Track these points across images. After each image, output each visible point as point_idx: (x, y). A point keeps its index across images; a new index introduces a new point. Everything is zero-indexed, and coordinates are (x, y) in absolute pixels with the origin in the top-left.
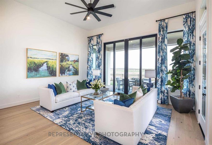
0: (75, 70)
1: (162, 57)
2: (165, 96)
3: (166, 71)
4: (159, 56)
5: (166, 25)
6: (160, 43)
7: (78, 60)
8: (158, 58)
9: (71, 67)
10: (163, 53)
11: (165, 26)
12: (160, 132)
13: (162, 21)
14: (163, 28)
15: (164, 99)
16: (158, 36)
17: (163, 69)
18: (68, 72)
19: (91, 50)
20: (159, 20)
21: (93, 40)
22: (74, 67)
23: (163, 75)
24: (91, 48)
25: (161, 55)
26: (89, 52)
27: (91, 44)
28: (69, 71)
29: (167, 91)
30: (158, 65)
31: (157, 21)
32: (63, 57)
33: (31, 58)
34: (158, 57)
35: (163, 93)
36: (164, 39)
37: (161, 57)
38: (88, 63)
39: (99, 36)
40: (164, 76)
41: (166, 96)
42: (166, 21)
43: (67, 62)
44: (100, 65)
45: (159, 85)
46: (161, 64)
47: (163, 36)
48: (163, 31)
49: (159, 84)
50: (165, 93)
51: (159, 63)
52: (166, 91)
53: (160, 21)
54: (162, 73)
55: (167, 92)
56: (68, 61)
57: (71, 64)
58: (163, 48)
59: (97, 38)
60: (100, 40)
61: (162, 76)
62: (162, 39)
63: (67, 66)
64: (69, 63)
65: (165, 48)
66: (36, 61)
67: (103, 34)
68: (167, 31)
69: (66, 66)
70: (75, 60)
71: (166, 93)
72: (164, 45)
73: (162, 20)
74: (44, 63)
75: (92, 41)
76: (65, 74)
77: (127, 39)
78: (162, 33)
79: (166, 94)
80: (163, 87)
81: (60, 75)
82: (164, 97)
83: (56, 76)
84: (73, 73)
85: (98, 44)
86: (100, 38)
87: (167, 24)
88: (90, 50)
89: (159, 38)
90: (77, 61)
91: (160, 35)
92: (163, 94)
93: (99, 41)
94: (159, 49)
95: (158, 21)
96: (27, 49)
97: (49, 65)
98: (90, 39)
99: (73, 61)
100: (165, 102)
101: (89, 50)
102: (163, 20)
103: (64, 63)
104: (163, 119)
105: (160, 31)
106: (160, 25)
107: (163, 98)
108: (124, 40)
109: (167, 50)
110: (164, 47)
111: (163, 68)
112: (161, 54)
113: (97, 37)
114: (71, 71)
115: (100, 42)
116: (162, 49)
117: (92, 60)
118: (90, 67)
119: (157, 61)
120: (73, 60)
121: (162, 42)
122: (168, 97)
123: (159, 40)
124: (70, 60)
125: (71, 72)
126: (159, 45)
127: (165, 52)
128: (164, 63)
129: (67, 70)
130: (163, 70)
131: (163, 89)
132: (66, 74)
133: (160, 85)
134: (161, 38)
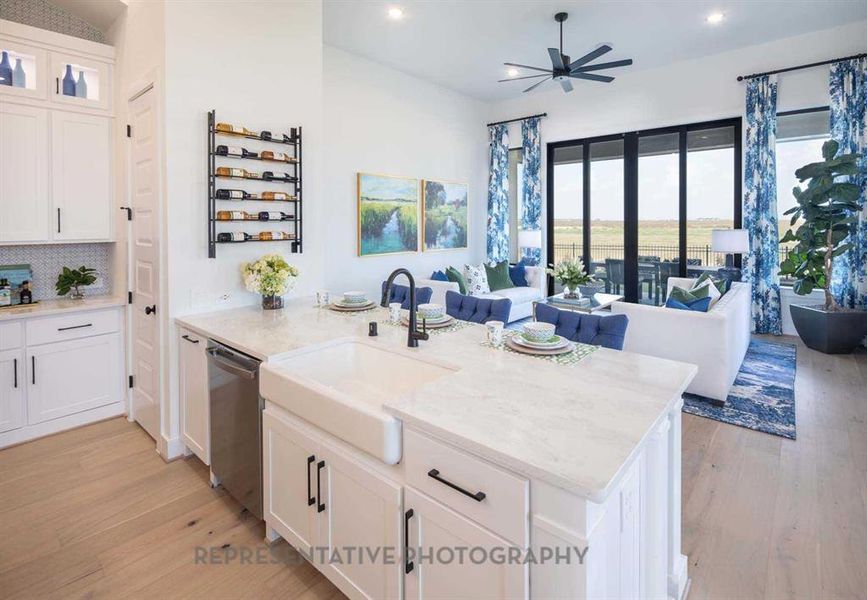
0: (459, 230)
1: (759, 189)
2: (770, 309)
3: (772, 232)
4: (749, 188)
5: (772, 91)
6: (751, 145)
7: (466, 198)
8: (744, 193)
9: (449, 223)
10: (762, 177)
11: (770, 95)
12: (772, 383)
13: (758, 80)
14: (761, 101)
15: (766, 317)
16: (745, 125)
17: (764, 225)
18: (443, 239)
19: (502, 165)
20: (749, 77)
21: (507, 132)
22: (456, 223)
23: (763, 243)
24: (504, 159)
25: (756, 184)
26: (496, 172)
27: (503, 147)
28: (445, 233)
29: (778, 293)
30: (744, 214)
31: (740, 79)
32: (431, 192)
33: (368, 199)
34: (745, 191)
35: (763, 301)
36: (767, 135)
37: (755, 191)
38: (490, 206)
39: (532, 121)
40: (766, 246)
41: (774, 309)
42: (773, 79)
43: (442, 207)
44: (536, 213)
45: (749, 275)
46: (757, 210)
47: (762, 126)
48: (762, 111)
49: (750, 272)
50: (770, 300)
51: (748, 207)
52: (773, 294)
53: (750, 80)
54: (758, 238)
55: (776, 296)
56: (443, 204)
57: (450, 214)
58: (763, 163)
59: (524, 128)
60: (535, 135)
61: (759, 249)
62: (758, 134)
63: (440, 219)
64: (446, 209)
65: (770, 161)
66: (377, 206)
67: (545, 115)
68: (774, 109)
69: (438, 218)
70: (458, 200)
71: (774, 299)
72: (765, 155)
73: (757, 75)
74: (392, 212)
75: (504, 136)
76: (435, 244)
77: (635, 132)
78: (757, 115)
79: (773, 304)
80: (762, 282)
81: (425, 245)
82: (766, 313)
83: (416, 250)
84: (454, 239)
85: (527, 149)
86: (534, 126)
87: (774, 88)
88: (500, 167)
89: (748, 131)
90: (463, 203)
91: (750, 123)
92: (761, 304)
93: (531, 136)
94: (749, 165)
95: (746, 78)
96: (358, 175)
97: (403, 218)
98: (498, 129)
99: (454, 203)
100: (768, 328)
101: (495, 166)
102: (760, 75)
103: (434, 211)
104: (775, 363)
105: (750, 110)
106: (750, 92)
107: (761, 314)
108: (621, 134)
109: (775, 168)
110: (765, 159)
111: (764, 222)
112: (757, 179)
113: (523, 126)
114: (449, 233)
115: (537, 141)
116: (759, 165)
117: (504, 197)
118: (498, 220)
119: (743, 200)
120: (454, 200)
121: (758, 144)
122: (779, 313)
123: (748, 138)
124: (447, 201)
125: (449, 239)
126: (748, 154)
127: (771, 175)
128: (766, 208)
129: (440, 232)
130: (763, 229)
131: (763, 287)
132: (437, 242)
133: (752, 274)
134: (754, 131)
